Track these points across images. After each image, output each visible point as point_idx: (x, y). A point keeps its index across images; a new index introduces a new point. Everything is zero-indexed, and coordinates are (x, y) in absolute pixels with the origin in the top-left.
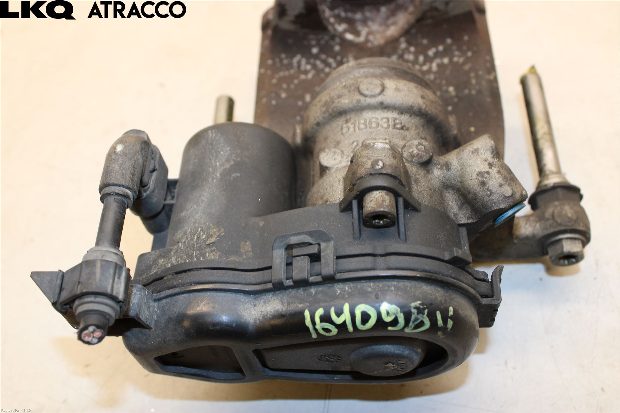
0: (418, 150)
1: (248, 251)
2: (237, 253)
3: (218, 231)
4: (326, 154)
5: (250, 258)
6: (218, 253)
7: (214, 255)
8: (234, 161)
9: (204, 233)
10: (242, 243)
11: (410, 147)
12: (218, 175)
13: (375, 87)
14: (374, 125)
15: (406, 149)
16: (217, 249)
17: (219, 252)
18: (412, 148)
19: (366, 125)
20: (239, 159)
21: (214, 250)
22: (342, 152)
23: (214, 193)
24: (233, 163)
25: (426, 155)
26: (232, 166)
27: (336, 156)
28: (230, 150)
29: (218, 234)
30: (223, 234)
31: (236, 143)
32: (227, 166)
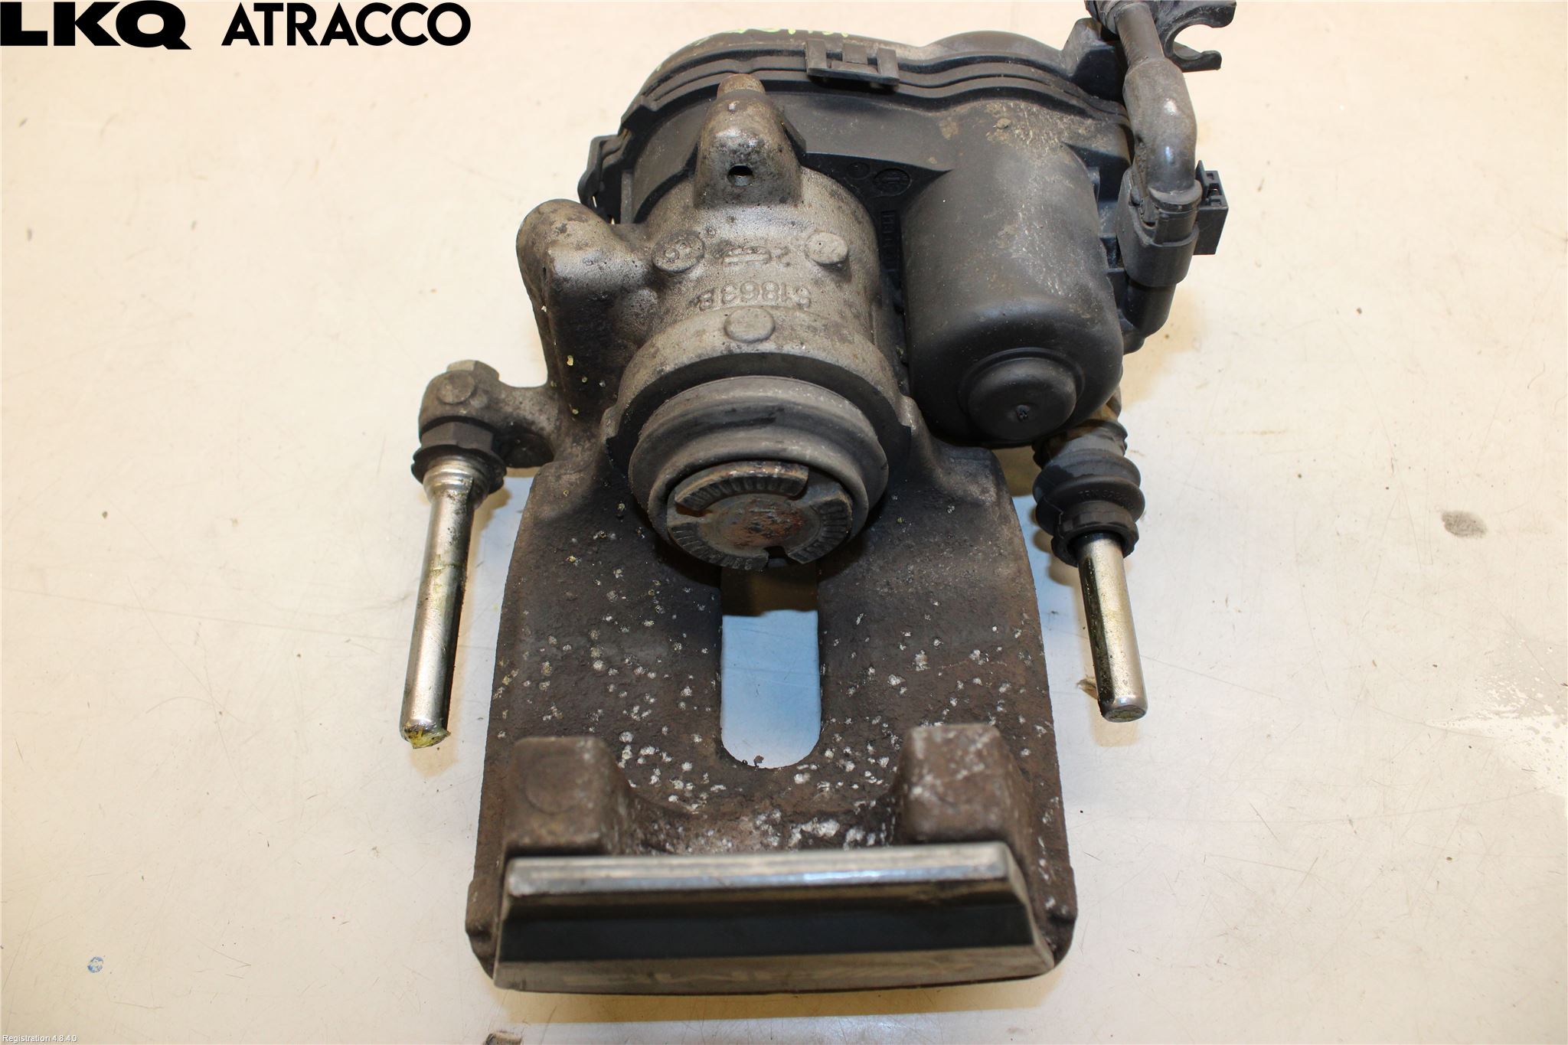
0: (675, 251)
1: (946, 126)
2: (961, 119)
3: (996, 137)
4: (836, 252)
5: (941, 119)
6: (988, 111)
7: (995, 109)
8: (999, 238)
9: (1018, 136)
10: (956, 132)
11: (688, 256)
12: (1021, 215)
13: (741, 320)
14: (749, 287)
15: (698, 253)
16: (990, 115)
17: (987, 113)
18: (686, 255)
19: (764, 289)
20: (990, 242)
21: (996, 114)
22: (807, 256)
23: (1020, 188)
24: (1000, 233)
25: (664, 243)
26: (1000, 229)
27: (817, 248)
28: (1011, 254)
29: (995, 134)
30: (988, 134)
31: (1002, 268)
32: (1007, 229)
